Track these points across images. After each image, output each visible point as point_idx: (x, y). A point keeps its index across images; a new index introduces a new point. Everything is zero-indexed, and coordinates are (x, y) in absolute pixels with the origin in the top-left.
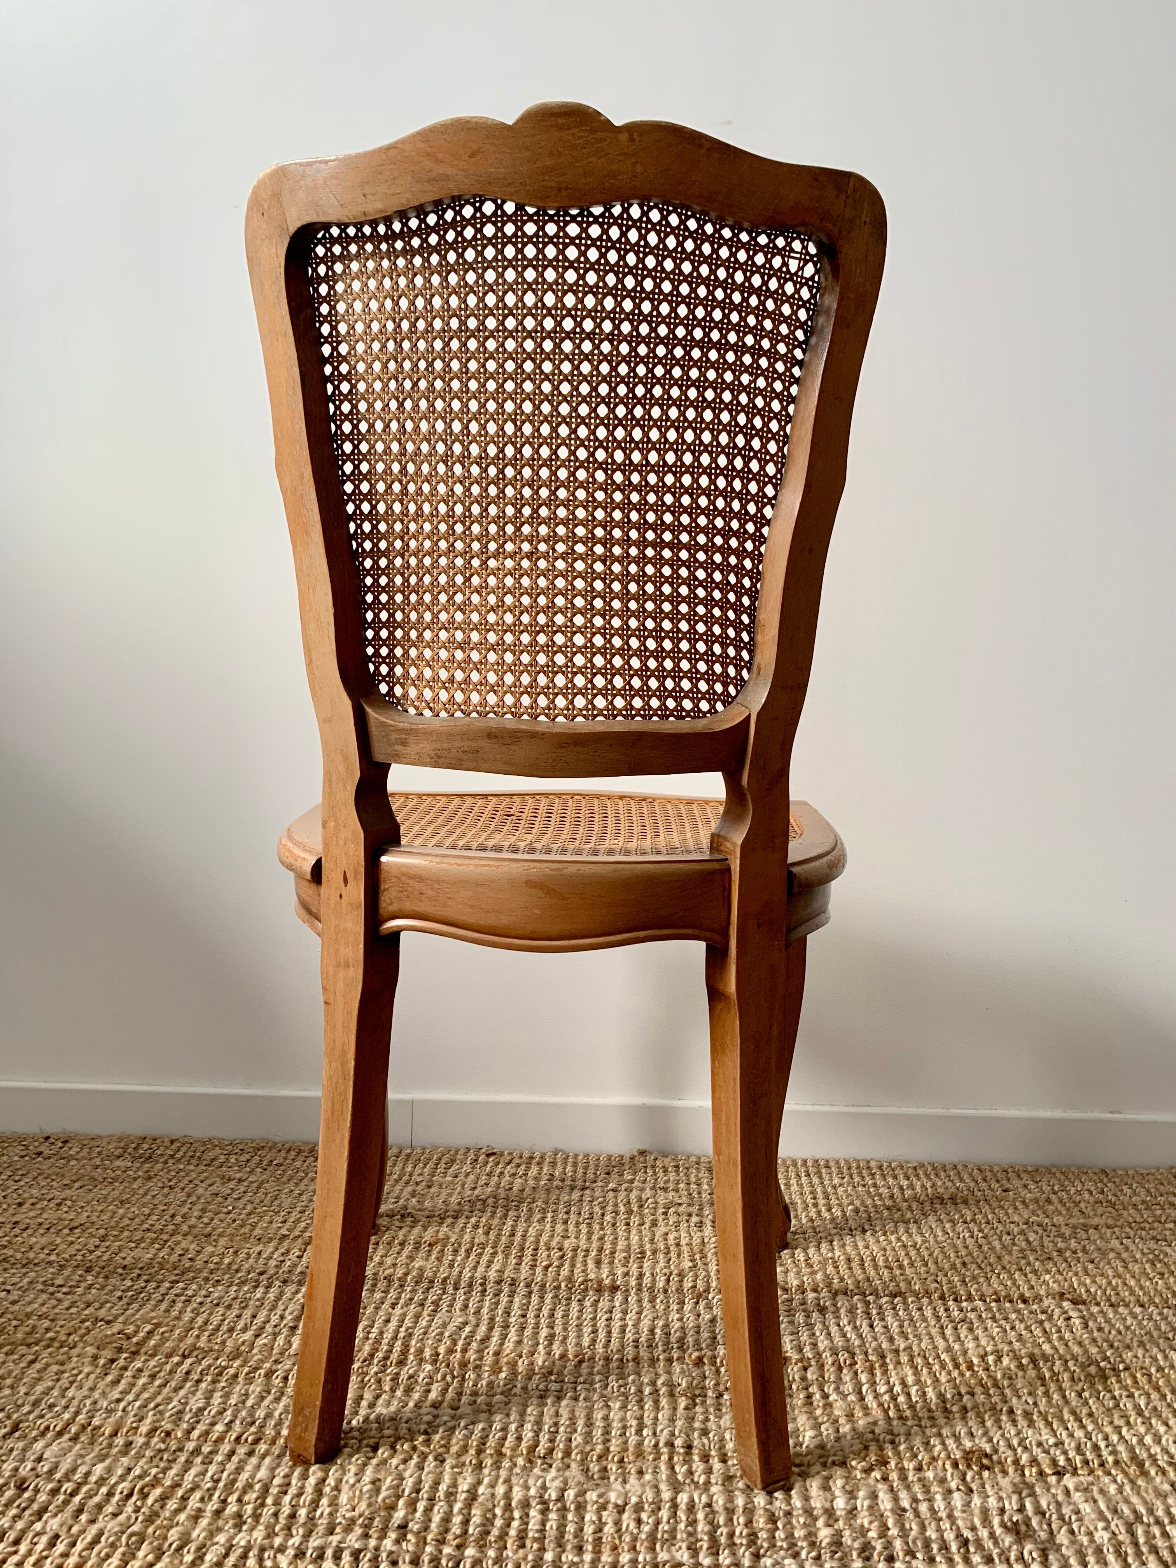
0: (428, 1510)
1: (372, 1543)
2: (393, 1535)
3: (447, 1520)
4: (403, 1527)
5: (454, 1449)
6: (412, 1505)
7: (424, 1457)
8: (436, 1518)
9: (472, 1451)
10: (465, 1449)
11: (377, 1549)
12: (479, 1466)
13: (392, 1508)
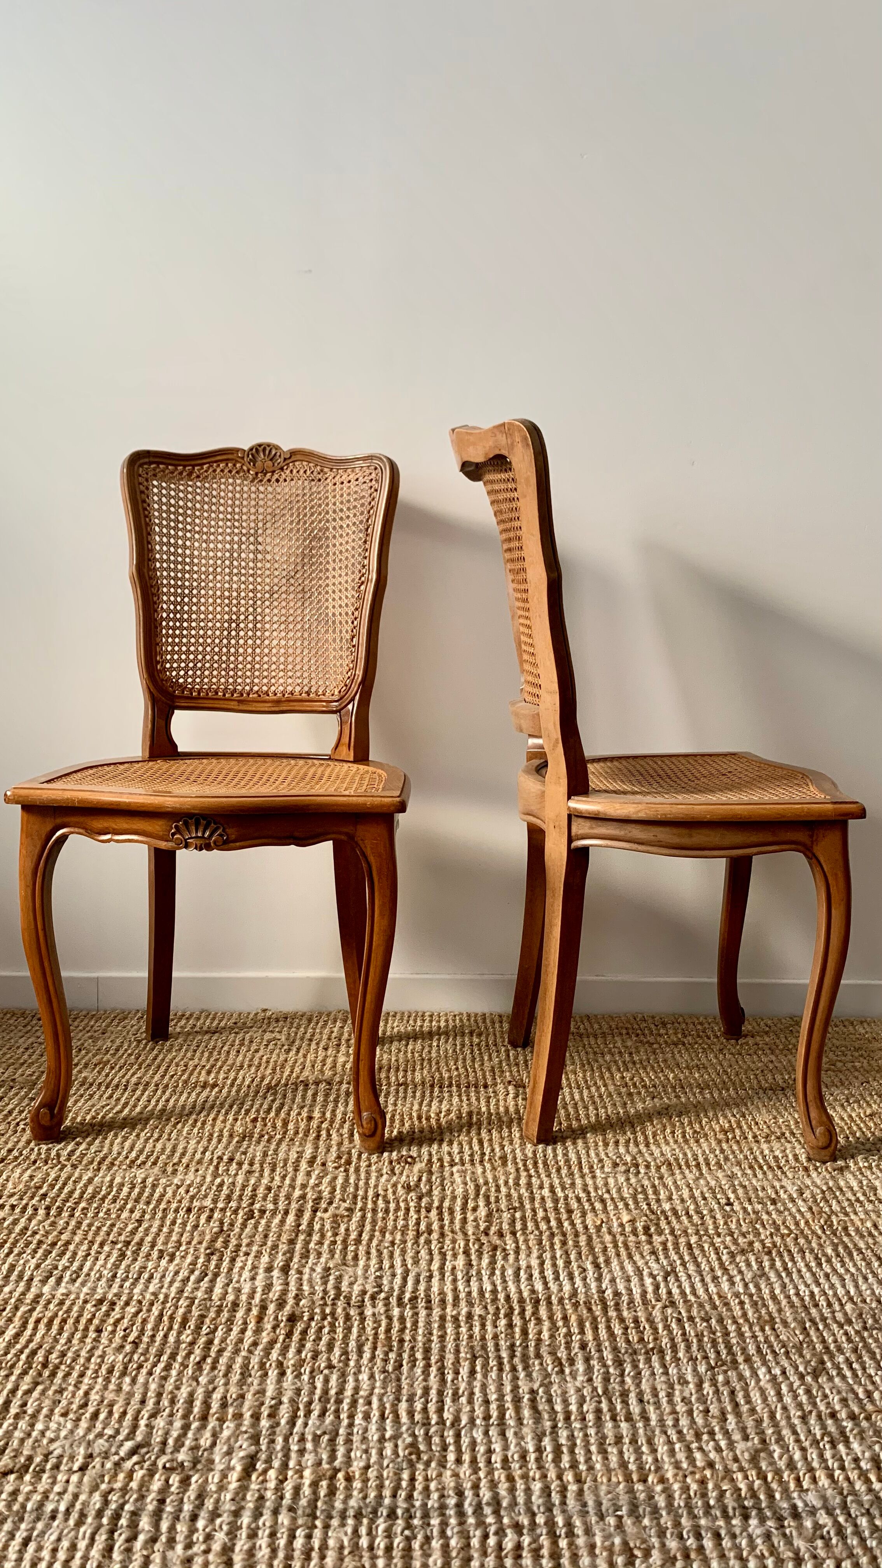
0: (61, 1189)
1: (24, 1202)
2: (37, 1198)
3: (72, 1192)
4: (44, 1196)
5: (84, 1163)
6: (52, 1186)
7: (64, 1166)
8: (66, 1190)
9: (95, 1163)
10: (91, 1162)
11: (27, 1204)
12: (99, 1169)
13: (41, 1187)
